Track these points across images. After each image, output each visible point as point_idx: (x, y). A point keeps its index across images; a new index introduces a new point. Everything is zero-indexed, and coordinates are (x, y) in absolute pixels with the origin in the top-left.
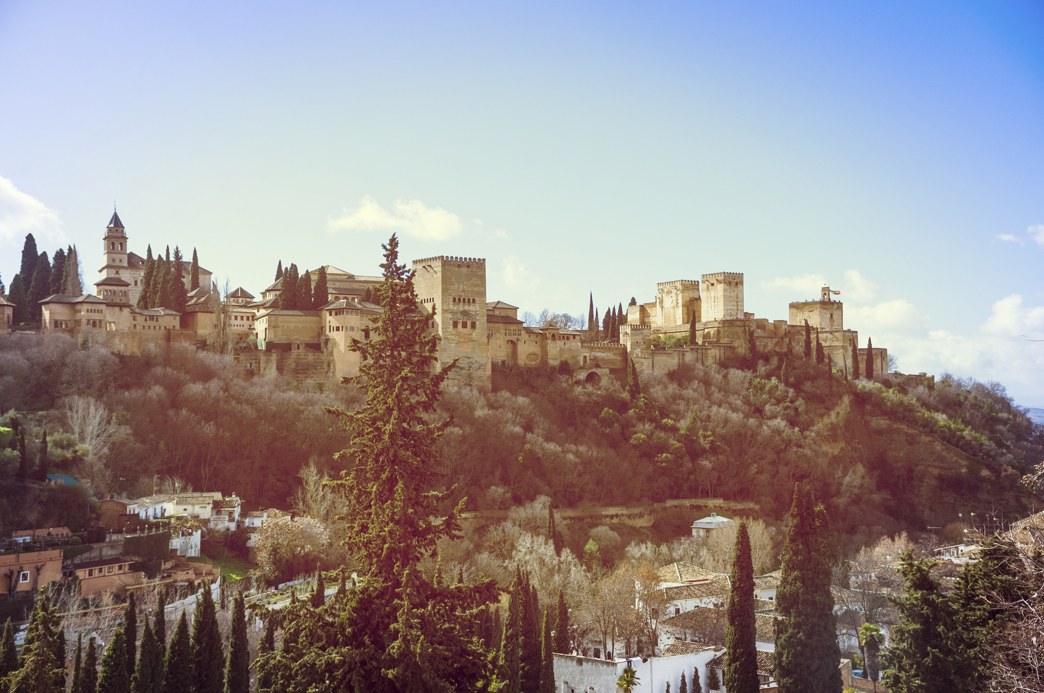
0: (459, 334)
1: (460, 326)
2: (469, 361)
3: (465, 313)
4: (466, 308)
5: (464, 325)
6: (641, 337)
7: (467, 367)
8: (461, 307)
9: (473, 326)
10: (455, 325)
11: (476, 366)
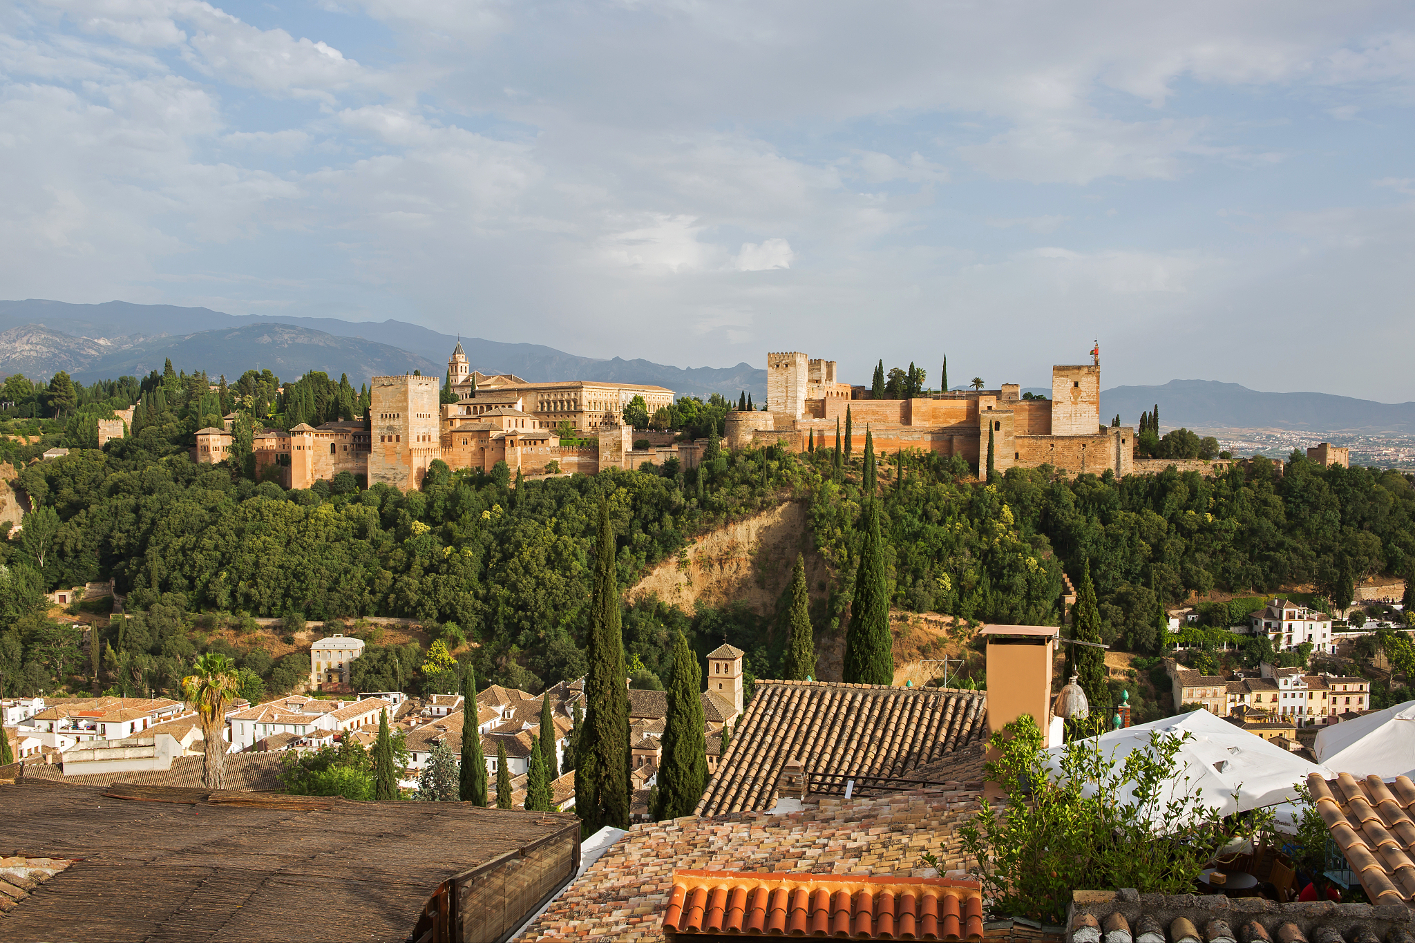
0: (385, 447)
1: (386, 439)
2: (393, 472)
3: (390, 428)
4: (392, 423)
5: (390, 439)
6: (611, 438)
7: (392, 477)
8: (388, 423)
9: (398, 439)
10: (383, 439)
11: (400, 476)
